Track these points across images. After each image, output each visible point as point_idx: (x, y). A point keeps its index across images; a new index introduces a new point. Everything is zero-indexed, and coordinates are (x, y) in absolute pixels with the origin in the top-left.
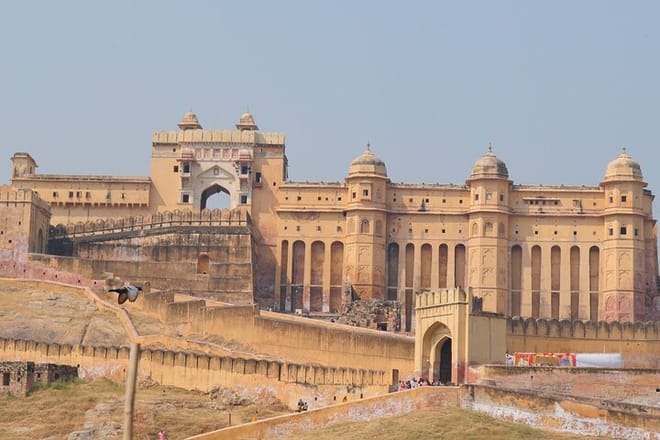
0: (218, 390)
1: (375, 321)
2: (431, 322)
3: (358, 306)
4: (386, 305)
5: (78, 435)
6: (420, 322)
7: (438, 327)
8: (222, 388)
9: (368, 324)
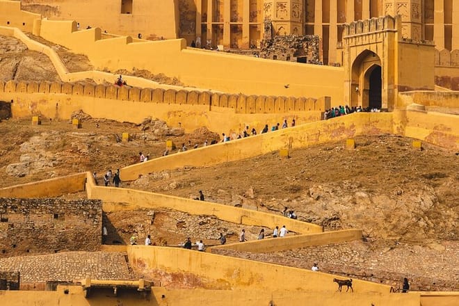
0: (150, 121)
1: (294, 56)
2: (360, 50)
3: (278, 41)
4: (306, 40)
5: (15, 167)
6: (349, 50)
7: (367, 54)
8: (153, 119)
9: (288, 59)
